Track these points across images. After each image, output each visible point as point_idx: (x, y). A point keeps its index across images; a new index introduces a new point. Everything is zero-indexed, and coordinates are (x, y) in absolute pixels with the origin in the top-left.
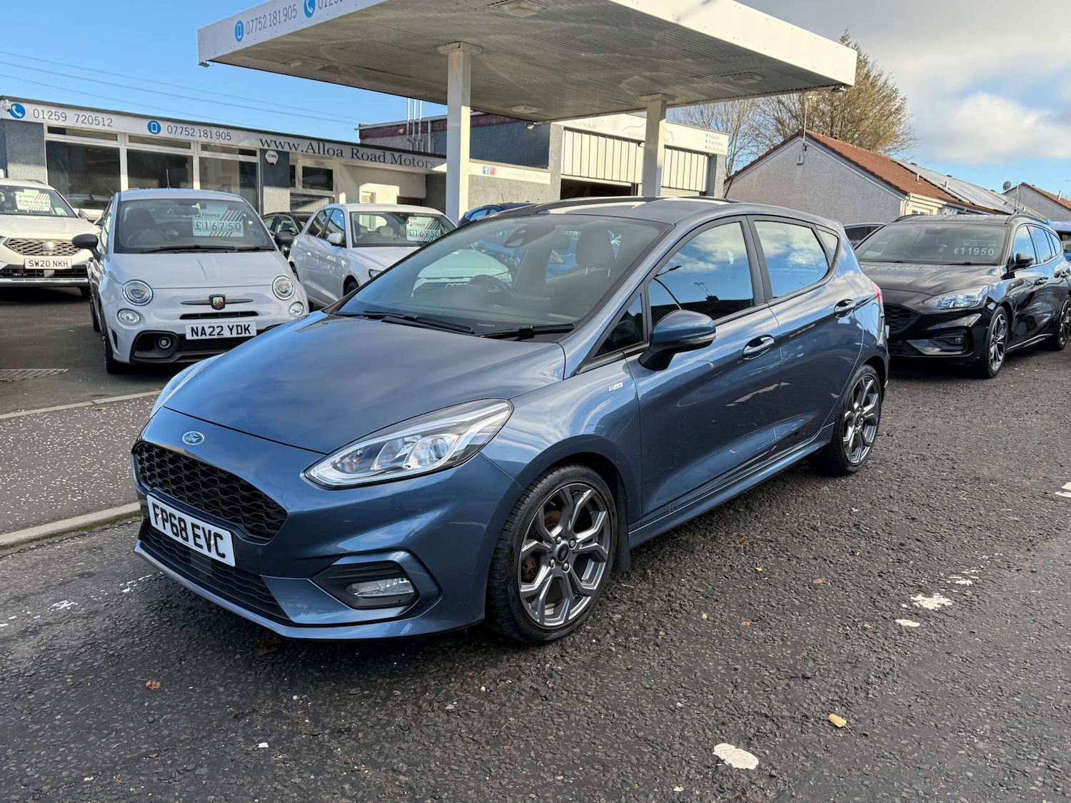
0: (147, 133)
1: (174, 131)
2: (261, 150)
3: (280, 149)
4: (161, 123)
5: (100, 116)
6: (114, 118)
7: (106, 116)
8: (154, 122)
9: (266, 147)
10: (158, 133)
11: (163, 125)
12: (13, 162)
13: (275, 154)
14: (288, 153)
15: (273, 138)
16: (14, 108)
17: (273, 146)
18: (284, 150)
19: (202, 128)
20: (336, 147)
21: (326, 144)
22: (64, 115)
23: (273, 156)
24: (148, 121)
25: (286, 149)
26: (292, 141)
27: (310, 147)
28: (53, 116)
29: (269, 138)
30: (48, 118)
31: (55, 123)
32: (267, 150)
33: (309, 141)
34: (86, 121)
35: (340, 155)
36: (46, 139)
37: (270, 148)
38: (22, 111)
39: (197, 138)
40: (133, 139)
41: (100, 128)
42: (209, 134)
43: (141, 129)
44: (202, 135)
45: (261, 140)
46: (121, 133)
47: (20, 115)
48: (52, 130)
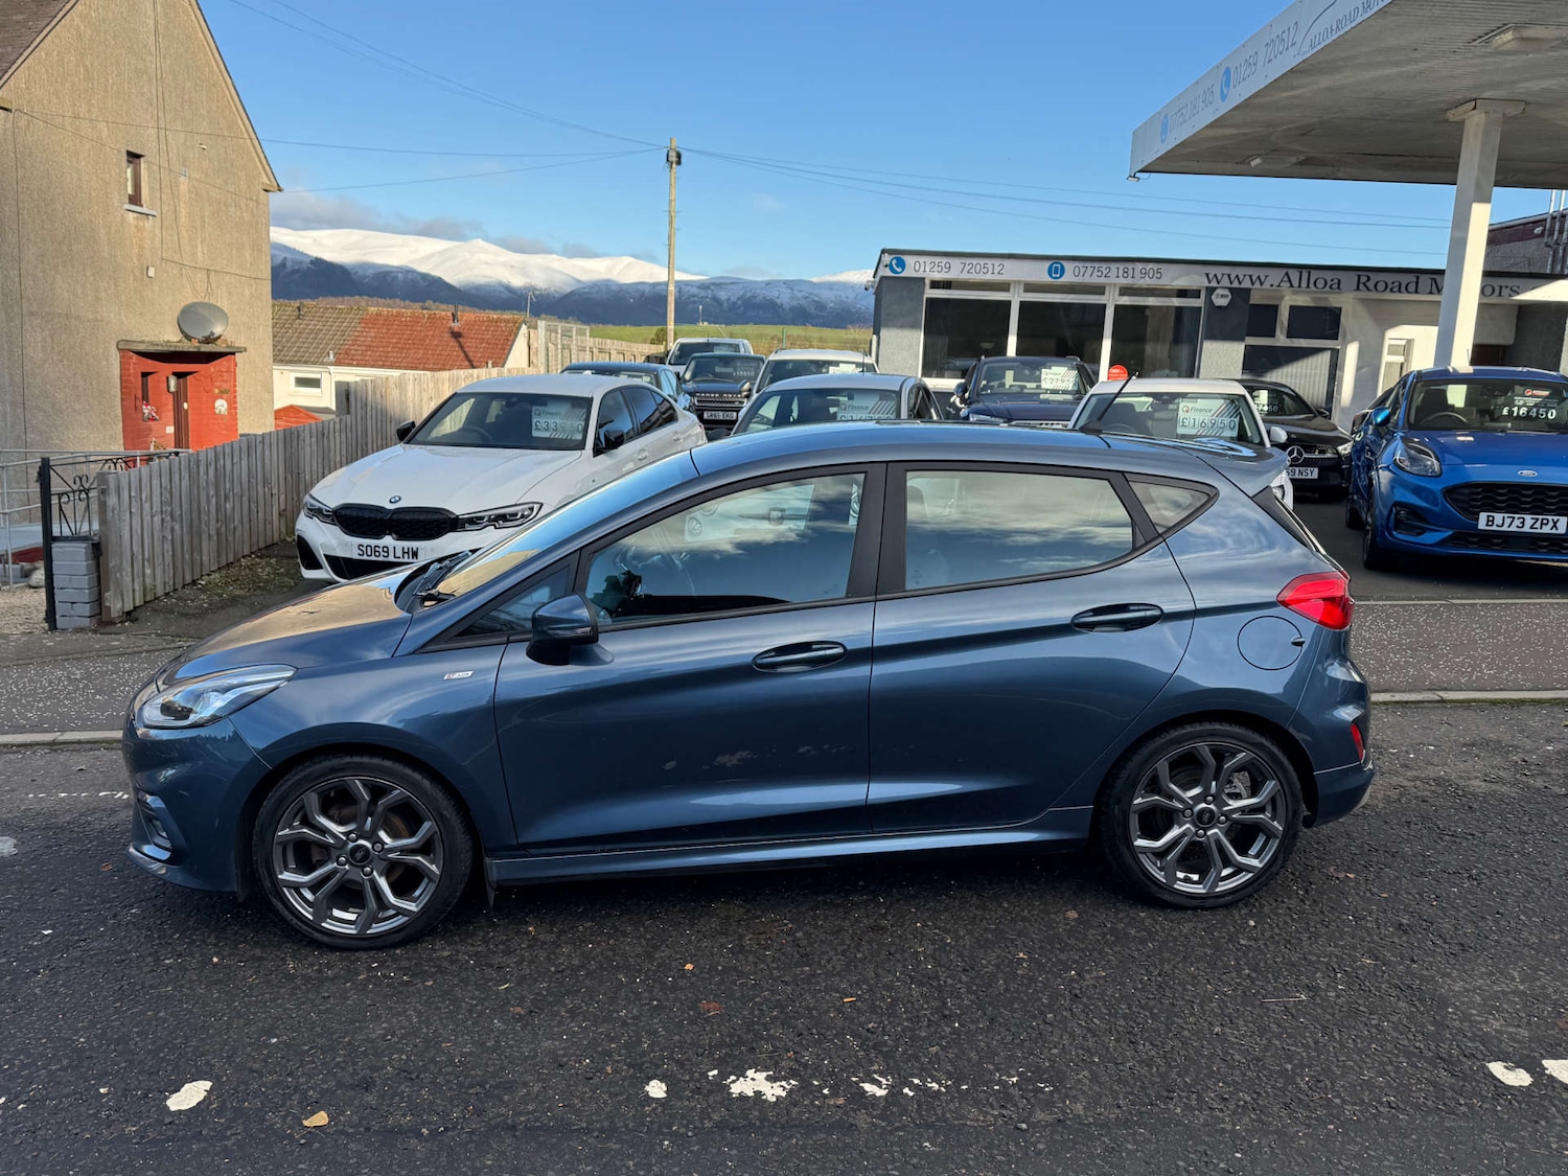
0: (1047, 279)
1: (1081, 274)
2: (1207, 288)
3: (1236, 284)
4: (1065, 264)
5: (990, 262)
6: (1007, 263)
7: (997, 262)
8: (1056, 262)
9: (1214, 284)
10: (1061, 276)
11: (1069, 266)
12: (887, 326)
13: (1227, 292)
14: (1250, 289)
15: (1227, 270)
16: (894, 262)
17: (1225, 282)
18: (1242, 286)
19: (1121, 266)
20: (1329, 275)
21: (1313, 272)
22: (948, 266)
23: (1222, 296)
24: (1050, 263)
25: (1246, 284)
26: (1255, 272)
27: (1286, 279)
28: (935, 269)
29: (1219, 271)
30: (931, 271)
31: (938, 276)
32: (1215, 289)
33: (1284, 271)
34: (973, 270)
35: (1335, 286)
36: (925, 296)
37: (1220, 285)
38: (902, 264)
39: (1112, 279)
40: (1030, 287)
41: (989, 277)
42: (1130, 272)
43: (1039, 273)
44: (1120, 275)
45: (1207, 275)
46: (1015, 282)
47: (899, 270)
48: (935, 285)
